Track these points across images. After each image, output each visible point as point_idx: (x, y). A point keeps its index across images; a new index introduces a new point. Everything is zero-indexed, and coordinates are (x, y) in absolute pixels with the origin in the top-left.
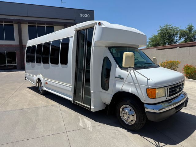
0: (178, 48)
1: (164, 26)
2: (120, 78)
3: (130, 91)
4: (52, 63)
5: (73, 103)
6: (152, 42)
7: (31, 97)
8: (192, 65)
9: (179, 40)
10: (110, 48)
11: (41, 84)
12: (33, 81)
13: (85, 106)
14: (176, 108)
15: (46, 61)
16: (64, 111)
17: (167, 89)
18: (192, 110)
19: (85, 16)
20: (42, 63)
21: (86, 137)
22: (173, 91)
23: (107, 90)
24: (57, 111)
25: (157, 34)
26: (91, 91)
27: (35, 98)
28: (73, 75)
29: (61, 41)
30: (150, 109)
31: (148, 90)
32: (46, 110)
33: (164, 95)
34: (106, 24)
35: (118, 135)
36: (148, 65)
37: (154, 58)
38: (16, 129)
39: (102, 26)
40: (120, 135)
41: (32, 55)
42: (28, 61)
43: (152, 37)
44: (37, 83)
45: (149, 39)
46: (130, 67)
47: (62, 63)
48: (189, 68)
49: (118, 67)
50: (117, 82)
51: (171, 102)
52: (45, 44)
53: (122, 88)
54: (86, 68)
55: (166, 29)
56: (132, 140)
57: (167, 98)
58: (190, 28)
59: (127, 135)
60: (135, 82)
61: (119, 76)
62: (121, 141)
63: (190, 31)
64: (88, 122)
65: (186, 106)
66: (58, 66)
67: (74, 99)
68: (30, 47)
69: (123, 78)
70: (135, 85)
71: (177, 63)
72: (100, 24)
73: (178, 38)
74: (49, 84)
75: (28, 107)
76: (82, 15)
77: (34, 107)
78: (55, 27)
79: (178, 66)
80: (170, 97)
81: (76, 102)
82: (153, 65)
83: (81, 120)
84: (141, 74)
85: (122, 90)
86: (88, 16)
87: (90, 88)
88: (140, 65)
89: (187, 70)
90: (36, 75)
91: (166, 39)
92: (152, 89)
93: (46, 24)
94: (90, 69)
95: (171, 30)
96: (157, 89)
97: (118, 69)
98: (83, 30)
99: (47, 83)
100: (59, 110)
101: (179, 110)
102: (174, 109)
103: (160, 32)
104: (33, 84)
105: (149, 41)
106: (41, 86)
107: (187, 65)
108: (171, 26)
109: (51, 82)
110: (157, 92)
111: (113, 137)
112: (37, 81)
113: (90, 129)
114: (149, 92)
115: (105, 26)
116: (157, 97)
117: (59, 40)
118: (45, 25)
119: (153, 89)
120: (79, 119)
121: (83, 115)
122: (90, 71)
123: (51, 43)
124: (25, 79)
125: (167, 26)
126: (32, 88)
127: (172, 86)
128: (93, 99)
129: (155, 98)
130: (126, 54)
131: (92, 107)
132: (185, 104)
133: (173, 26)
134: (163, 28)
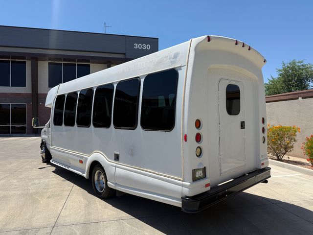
1: (290, 64)
19: (143, 47)
43: (268, 82)
55: (293, 69)
76: (137, 46)
78: (92, 66)
86: (148, 47)
91: (293, 86)
95: (302, 69)
108: (302, 64)
118: (75, 61)
125: (294, 62)
133: (305, 63)
134: (288, 67)
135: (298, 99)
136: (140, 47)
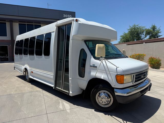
0: (144, 43)
1: (133, 26)
2: (94, 67)
3: (102, 78)
4: (36, 55)
5: (54, 89)
6: (123, 38)
7: (18, 84)
8: (155, 57)
9: (145, 37)
10: (86, 41)
11: (28, 73)
12: (21, 70)
13: (64, 92)
14: (141, 92)
15: (31, 53)
16: (47, 96)
17: (134, 76)
18: (155, 94)
19: (68, 16)
20: (28, 54)
21: (64, 118)
22: (138, 78)
23: (83, 77)
24: (40, 95)
25: (127, 33)
26: (70, 79)
27: (22, 85)
28: (54, 64)
29: (44, 35)
30: (119, 92)
31: (117, 76)
32: (31, 95)
33: (131, 81)
34: (82, 21)
35: (92, 116)
36: (118, 55)
37: (123, 50)
38: (2, 112)
39: (79, 22)
40: (93, 116)
41: (20, 48)
42: (16, 54)
43: (123, 35)
44: (25, 73)
45: (121, 37)
46: (101, 57)
47: (45, 55)
48: (153, 60)
49: (92, 57)
50: (92, 70)
51: (137, 87)
52: (31, 38)
53: (95, 75)
54: (66, 59)
55: (135, 29)
56: (104, 120)
57: (134, 83)
58: (154, 28)
59: (99, 116)
60: (106, 70)
61: (93, 65)
62: (94, 121)
63: (153, 30)
64: (67, 105)
65: (149, 90)
66: (42, 57)
67: (56, 85)
68: (18, 41)
69: (96, 67)
70: (106, 72)
71: (143, 56)
72: (77, 21)
73: (144, 36)
74: (34, 73)
75: (15, 93)
77: (20, 92)
79: (144, 58)
80: (136, 83)
81: (57, 88)
82: (123, 56)
83: (61, 103)
84: (111, 63)
85: (95, 77)
86: (70, 16)
87: (69, 76)
88: (111, 56)
89: (151, 61)
90: (24, 65)
91: (135, 37)
92: (120, 76)
93: (35, 23)
94: (69, 59)
95: (138, 29)
96: (125, 76)
97: (93, 59)
98: (63, 26)
99: (32, 72)
100: (42, 95)
101: (144, 93)
102: (140, 93)
103: (129, 30)
104: (21, 73)
105: (121, 38)
106: (27, 75)
107: (151, 57)
108: (138, 26)
109: (35, 71)
110: (125, 78)
111: (87, 118)
112: (25, 71)
113: (68, 111)
114: (118, 78)
115: (81, 22)
116: (124, 82)
117: (43, 35)
118: (33, 23)
119: (122, 76)
120: (59, 103)
121: (63, 99)
122: (68, 61)
123: (36, 37)
124: (15, 69)
125: (135, 26)
126: (20, 77)
127: (137, 73)
128: (71, 85)
129: (123, 83)
130: (98, 46)
131: (71, 92)
132: (149, 88)
133: (140, 26)
134: (132, 28)
135: (143, 43)
136: (66, 16)
